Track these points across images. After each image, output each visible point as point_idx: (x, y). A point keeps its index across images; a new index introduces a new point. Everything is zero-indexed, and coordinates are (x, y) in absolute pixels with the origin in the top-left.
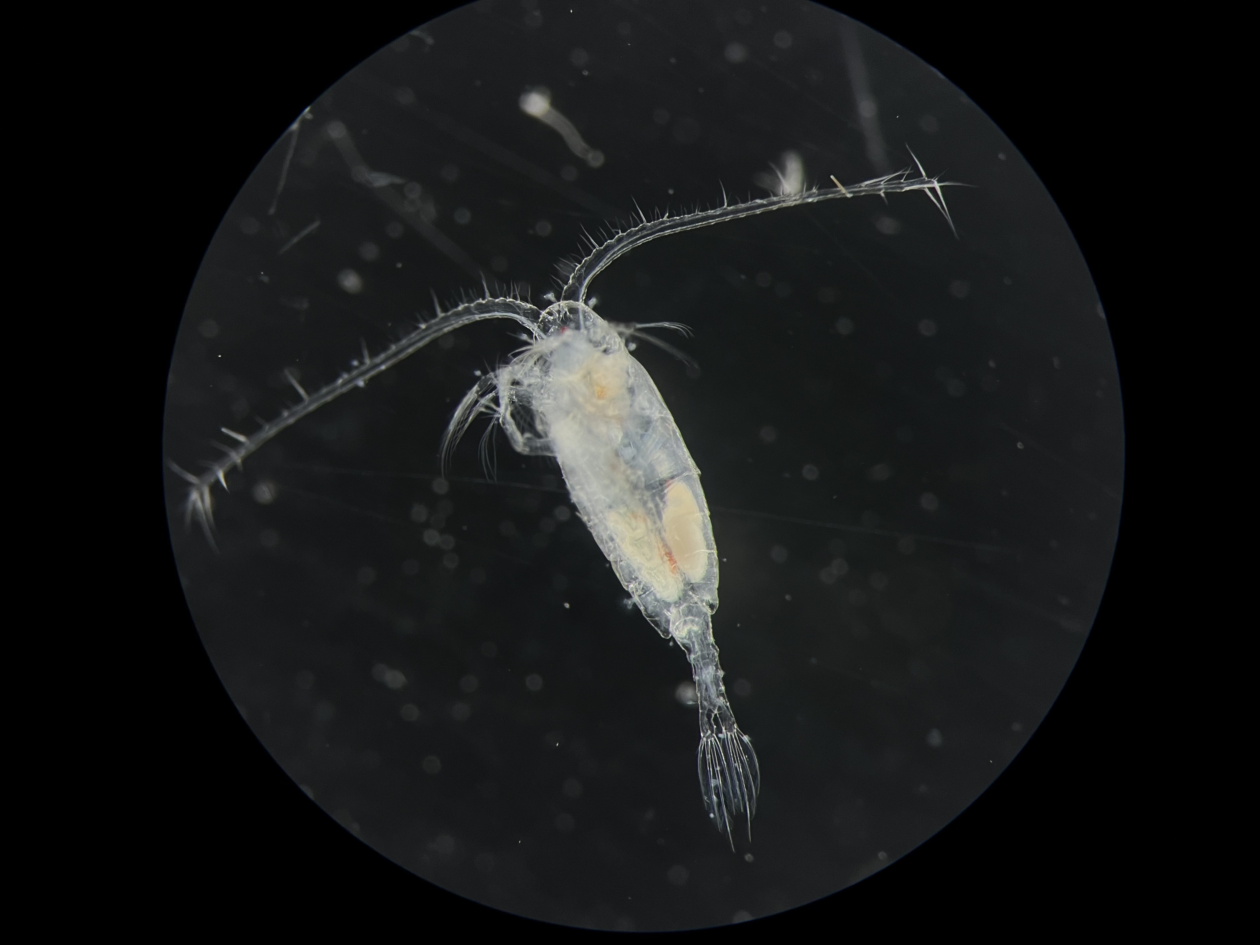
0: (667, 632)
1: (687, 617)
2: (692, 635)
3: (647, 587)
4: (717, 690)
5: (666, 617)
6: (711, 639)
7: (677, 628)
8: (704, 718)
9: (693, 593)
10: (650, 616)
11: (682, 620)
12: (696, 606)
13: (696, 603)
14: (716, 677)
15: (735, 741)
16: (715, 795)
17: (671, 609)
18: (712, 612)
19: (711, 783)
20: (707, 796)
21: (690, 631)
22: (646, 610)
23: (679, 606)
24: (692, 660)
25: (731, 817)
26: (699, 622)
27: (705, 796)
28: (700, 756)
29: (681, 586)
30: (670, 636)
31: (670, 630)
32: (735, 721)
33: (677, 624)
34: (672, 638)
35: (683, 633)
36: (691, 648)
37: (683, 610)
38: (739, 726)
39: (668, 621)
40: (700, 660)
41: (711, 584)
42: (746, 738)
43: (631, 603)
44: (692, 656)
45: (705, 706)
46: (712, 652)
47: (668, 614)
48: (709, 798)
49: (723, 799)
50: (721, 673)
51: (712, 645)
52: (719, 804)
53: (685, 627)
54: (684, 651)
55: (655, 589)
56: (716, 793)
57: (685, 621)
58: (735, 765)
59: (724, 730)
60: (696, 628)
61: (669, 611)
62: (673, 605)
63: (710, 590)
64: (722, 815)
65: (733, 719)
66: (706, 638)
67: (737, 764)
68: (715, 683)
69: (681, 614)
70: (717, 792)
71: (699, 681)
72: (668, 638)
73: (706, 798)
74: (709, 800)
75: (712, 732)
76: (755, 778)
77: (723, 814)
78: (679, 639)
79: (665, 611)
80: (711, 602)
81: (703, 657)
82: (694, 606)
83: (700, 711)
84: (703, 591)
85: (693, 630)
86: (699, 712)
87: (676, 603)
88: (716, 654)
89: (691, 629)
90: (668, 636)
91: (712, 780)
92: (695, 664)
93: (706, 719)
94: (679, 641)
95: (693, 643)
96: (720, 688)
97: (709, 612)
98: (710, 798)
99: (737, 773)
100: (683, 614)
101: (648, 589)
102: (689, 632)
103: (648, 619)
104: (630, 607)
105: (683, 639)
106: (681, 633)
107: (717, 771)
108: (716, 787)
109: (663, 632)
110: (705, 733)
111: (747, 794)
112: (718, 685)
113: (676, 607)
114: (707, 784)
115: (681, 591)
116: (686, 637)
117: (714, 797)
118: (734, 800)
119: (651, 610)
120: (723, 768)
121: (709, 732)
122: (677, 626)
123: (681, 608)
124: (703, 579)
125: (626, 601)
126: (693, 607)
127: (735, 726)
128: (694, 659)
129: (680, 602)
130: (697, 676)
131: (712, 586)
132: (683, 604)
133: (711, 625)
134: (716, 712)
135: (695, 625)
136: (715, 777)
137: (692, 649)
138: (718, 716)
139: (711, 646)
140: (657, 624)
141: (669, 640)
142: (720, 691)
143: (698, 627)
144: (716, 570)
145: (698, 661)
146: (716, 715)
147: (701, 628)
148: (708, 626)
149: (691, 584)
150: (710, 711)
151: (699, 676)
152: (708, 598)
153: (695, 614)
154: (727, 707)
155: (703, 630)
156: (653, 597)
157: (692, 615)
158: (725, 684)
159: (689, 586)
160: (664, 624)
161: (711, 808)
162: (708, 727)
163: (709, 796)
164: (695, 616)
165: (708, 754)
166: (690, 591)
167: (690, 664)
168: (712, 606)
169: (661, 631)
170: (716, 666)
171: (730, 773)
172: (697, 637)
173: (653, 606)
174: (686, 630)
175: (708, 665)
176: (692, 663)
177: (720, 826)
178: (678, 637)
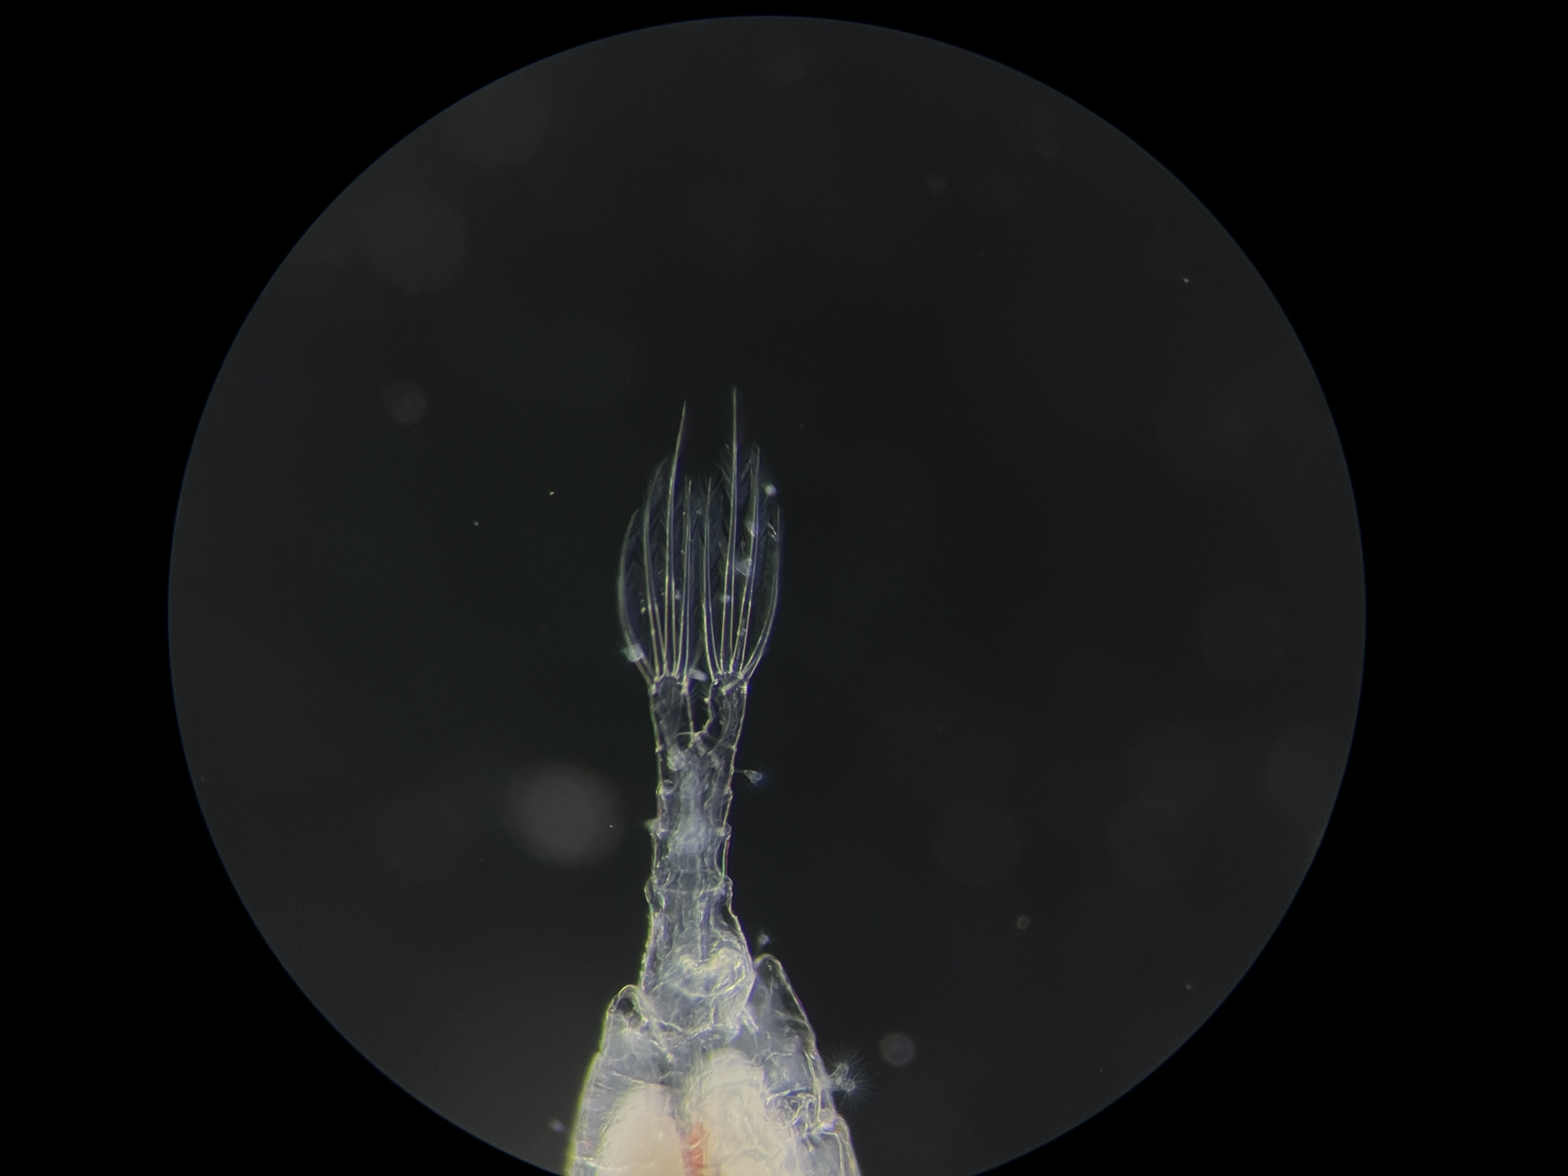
0: (765, 974)
1: (699, 999)
2: (702, 949)
3: (782, 1107)
4: (678, 790)
5: (756, 1013)
6: (656, 921)
7: (735, 975)
8: (731, 727)
9: (663, 1056)
10: (796, 1026)
11: (713, 995)
12: (667, 1021)
13: (664, 1028)
14: (672, 821)
15: (664, 655)
16: (749, 536)
17: (736, 1033)
18: (629, 990)
19: (752, 567)
20: (768, 537)
21: (703, 958)
22: (805, 1046)
23: (713, 1032)
24: (721, 882)
25: (721, 474)
26: (672, 976)
27: (777, 540)
28: (763, 639)
29: (692, 1083)
30: (759, 960)
31: (752, 976)
32: (651, 701)
33: (732, 988)
34: (754, 951)
35: (723, 960)
36: (715, 913)
37: (707, 1019)
38: (645, 687)
39: (755, 999)
40: (699, 875)
41: (612, 1068)
42: (635, 654)
43: (834, 1077)
44: (717, 890)
45: (720, 757)
46: (663, 888)
47: (749, 1019)
48: (766, 532)
49: (733, 520)
50: (656, 828)
51: (657, 907)
52: (744, 512)
53: (713, 974)
54: (736, 914)
55: (763, 1095)
56: (745, 541)
57: (708, 989)
58: (678, 597)
59: (685, 684)
60: (686, 962)
61: (743, 1028)
62: (729, 1039)
63: (616, 1052)
64: (744, 484)
65: (654, 708)
66: (669, 929)
67: (675, 596)
68: (678, 807)
69: (713, 1010)
70: (743, 544)
71: (719, 824)
72: (766, 956)
73: (774, 535)
74: (768, 530)
75: (716, 689)
76: (635, 555)
77: (740, 485)
78: (739, 946)
79: (754, 1028)
80: (623, 1019)
81: (690, 881)
82: (673, 1022)
83: (734, 747)
84: (636, 1054)
85: (696, 958)
86: (738, 746)
87: (719, 1045)
88: (656, 882)
89: (700, 964)
90: (765, 961)
91: (747, 575)
92: (717, 869)
93: (726, 724)
94: (740, 942)
95: (706, 924)
96: (668, 793)
97: (638, 994)
98: (764, 533)
99: (678, 574)
100: (708, 1009)
101: (779, 1103)
102: (706, 956)
103: (806, 1022)
104: (843, 1067)
105: (730, 945)
106: (728, 960)
107: (729, 593)
108: (741, 554)
109: (774, 974)
110: (736, 690)
111: (665, 520)
112: (673, 801)
113: (722, 1034)
114: (762, 566)
115: (694, 1072)
116: (720, 947)
117: (752, 534)
118: (704, 511)
119: (790, 1042)
120: (712, 596)
121: (724, 690)
122: (733, 981)
123: (708, 1027)
124: (626, 1087)
125: (850, 1087)
126: (677, 1020)
127: (653, 689)
128: (715, 882)
129: (707, 1042)
130: (719, 838)
131: (611, 1061)
132: (700, 1034)
133: (645, 960)
134: (695, 736)
135: (685, 971)
136: (740, 579)
137: (712, 910)
138: (691, 724)
139: (663, 904)
140: (785, 1001)
141: (766, 949)
142: (669, 786)
143: (678, 963)
144: (586, 1103)
145: (705, 876)
146: (697, 728)
147: (671, 957)
148: (654, 959)
149: (662, 1083)
150: (708, 742)
151: (714, 836)
152: (630, 1034)
153: (677, 1001)
154: (663, 742)
155: (669, 950)
156: (774, 1074)
157: (685, 999)
158: (653, 798)
159: (670, 1078)
160: (768, 995)
161: (768, 507)
162: (727, 705)
163: (765, 538)
164: (677, 995)
165: (741, 639)
166: (671, 1065)
167: (729, 872)
168: (627, 1006)
169: (778, 980)
170: (663, 850)
171: (696, 579)
172: (691, 939)
173: (781, 1051)
174: (713, 965)
175: (683, 858)
176: (723, 875)
177: (755, 460)
178: (741, 952)
